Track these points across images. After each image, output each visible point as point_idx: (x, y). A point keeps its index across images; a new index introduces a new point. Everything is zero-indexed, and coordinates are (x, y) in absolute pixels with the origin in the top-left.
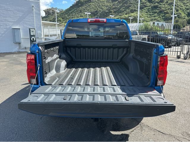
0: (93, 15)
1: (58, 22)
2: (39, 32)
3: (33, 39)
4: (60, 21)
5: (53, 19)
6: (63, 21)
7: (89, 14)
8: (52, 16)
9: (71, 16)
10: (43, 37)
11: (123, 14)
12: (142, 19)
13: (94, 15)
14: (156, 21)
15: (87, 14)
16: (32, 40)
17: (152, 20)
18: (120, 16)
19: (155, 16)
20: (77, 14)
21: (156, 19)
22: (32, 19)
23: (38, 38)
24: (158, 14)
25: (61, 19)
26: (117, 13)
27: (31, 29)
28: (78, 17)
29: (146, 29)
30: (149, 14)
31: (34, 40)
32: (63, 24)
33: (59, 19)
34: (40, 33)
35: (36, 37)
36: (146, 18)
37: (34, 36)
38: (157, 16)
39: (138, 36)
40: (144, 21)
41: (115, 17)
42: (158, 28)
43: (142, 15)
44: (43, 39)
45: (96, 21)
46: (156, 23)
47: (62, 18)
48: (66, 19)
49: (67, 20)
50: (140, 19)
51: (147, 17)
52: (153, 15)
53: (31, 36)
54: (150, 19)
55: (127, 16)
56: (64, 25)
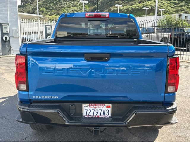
0: (91, 4)
1: (39, 14)
2: (14, 28)
3: (6, 38)
4: (43, 12)
5: (33, 9)
6: (47, 12)
7: (85, 3)
8: (31, 5)
9: (59, 5)
10: (20, 36)
11: (136, 3)
12: (163, 10)
13: (93, 4)
14: (184, 13)
15: (82, 3)
16: (4, 40)
17: (177, 11)
18: (131, 6)
19: (181, 6)
20: (67, 3)
21: (184, 10)
22: (4, 10)
23: (13, 37)
24: (186, 3)
25: (45, 10)
26: (126, 2)
27: (3, 25)
28: (70, 7)
29: (168, 24)
30: (174, 3)
31: (8, 40)
32: (47, 16)
33: (42, 9)
34: (16, 30)
35: (10, 35)
36: (168, 8)
37: (7, 34)
38: (185, 6)
39: (155, 34)
40: (166, 13)
41: (123, 6)
42: (187, 23)
43: (163, 4)
44: (20, 38)
45: (96, 16)
46: (183, 15)
47: (46, 8)
48: (52, 9)
49: (53, 11)
50: (160, 10)
51: (170, 6)
52: (178, 4)
53: (3, 34)
54: (174, 10)
55: (140, 5)
56: (48, 18)
